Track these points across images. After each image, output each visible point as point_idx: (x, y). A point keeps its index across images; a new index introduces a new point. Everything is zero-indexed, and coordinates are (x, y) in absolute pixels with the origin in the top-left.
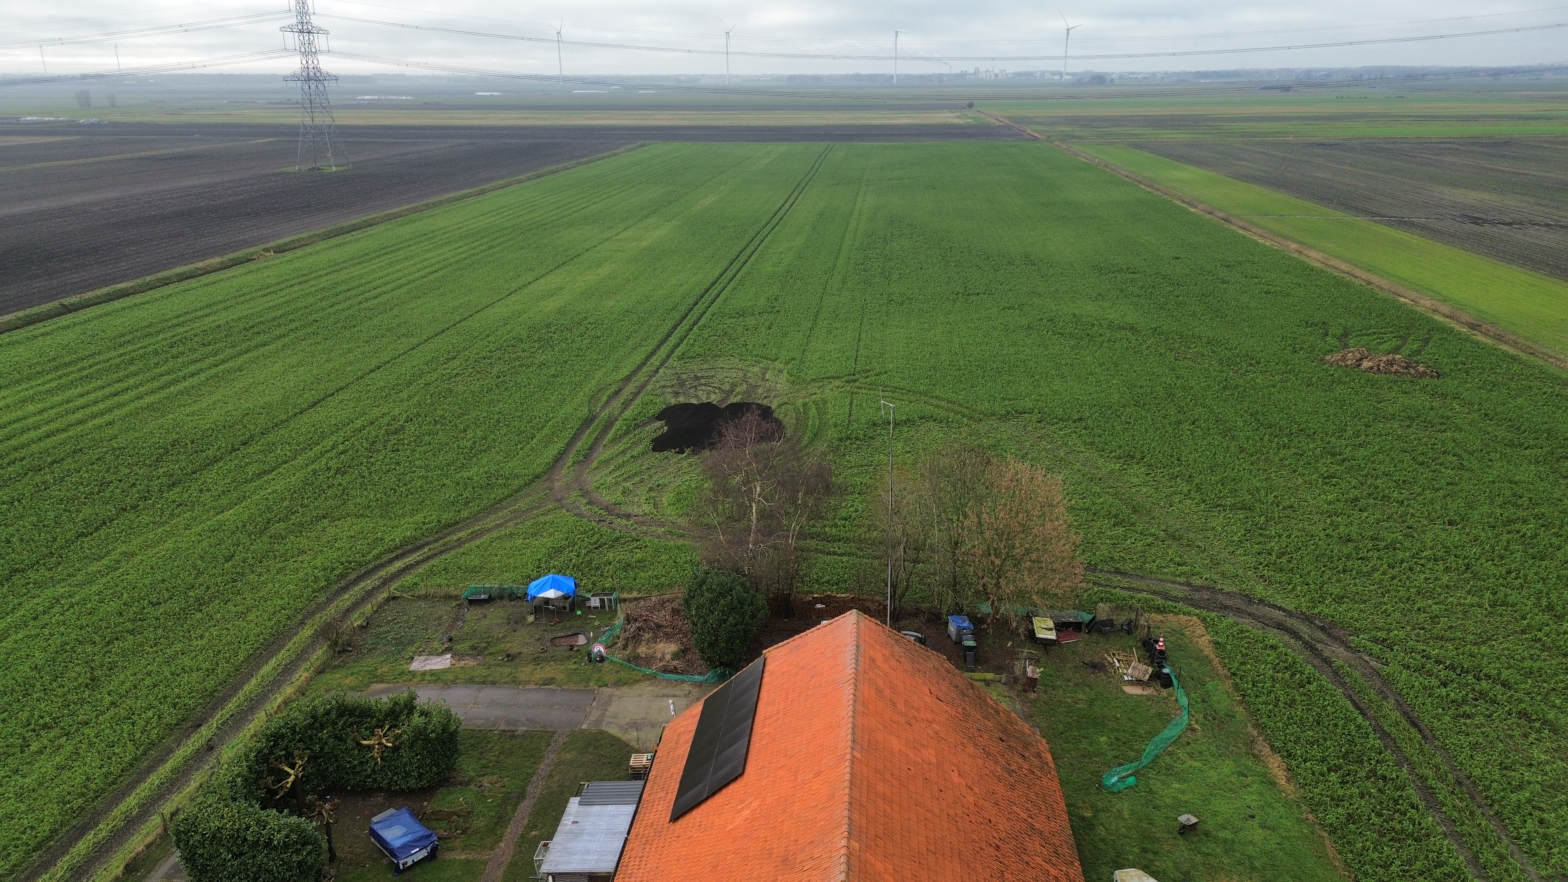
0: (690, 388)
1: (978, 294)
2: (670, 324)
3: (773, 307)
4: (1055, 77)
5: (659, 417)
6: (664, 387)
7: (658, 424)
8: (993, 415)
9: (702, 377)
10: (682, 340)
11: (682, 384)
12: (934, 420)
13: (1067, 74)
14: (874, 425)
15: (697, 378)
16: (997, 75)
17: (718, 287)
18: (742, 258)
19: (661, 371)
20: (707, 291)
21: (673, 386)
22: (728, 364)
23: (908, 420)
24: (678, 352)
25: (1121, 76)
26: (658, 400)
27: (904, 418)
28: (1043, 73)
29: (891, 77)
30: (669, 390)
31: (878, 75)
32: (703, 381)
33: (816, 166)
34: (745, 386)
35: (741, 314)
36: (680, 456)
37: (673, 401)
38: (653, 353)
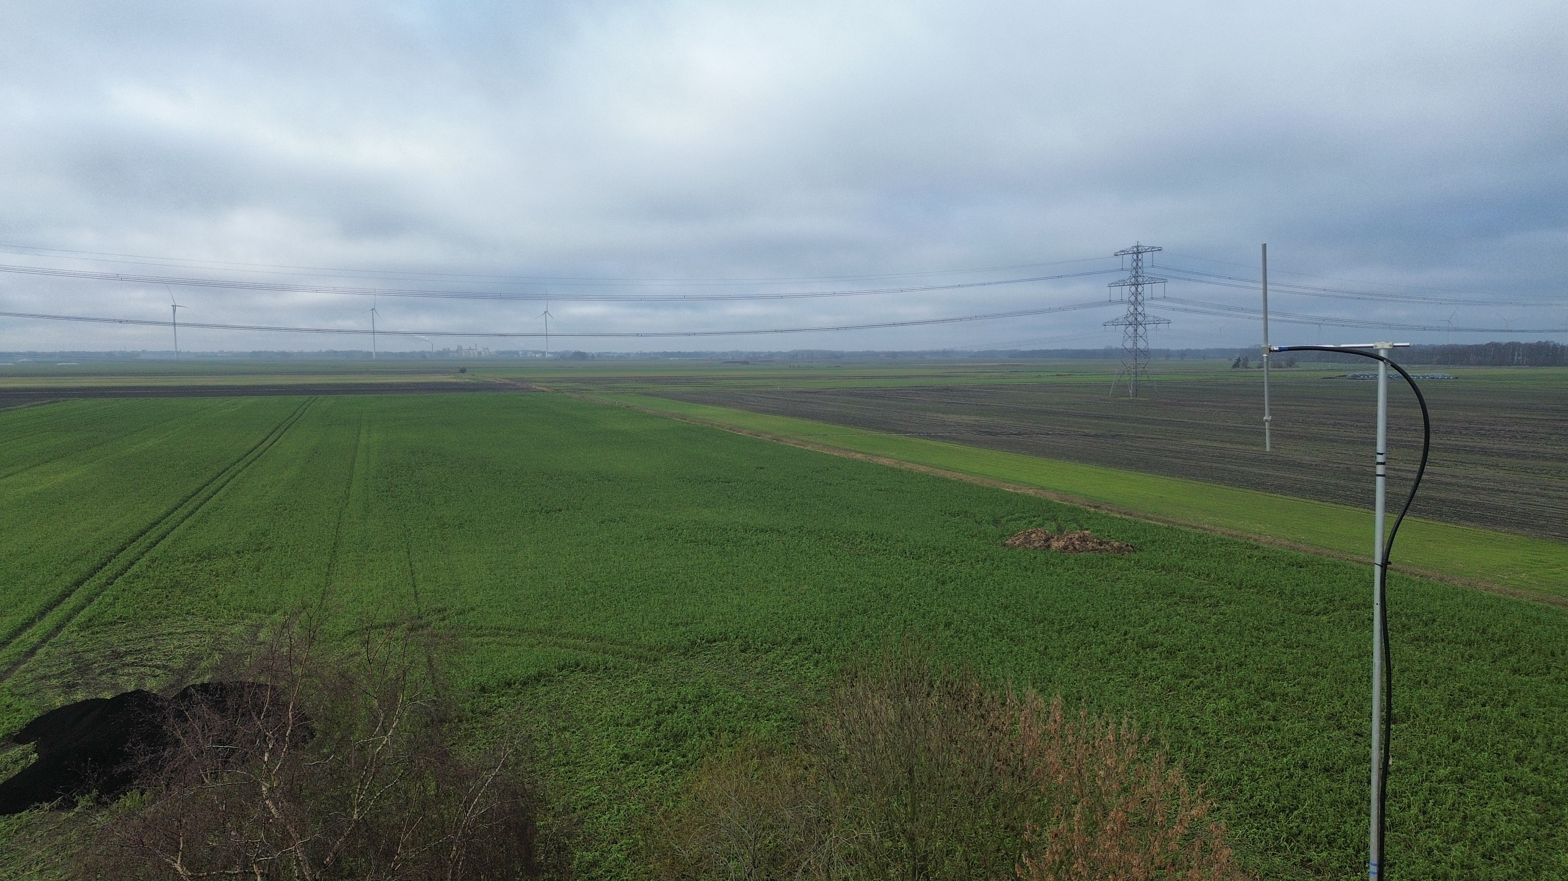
0: (101, 674)
1: (560, 510)
2: (68, 579)
3: (261, 544)
4: (537, 355)
5: (20, 738)
6: (44, 677)
7: (16, 751)
8: (671, 649)
9: (127, 653)
10: (90, 600)
11: (84, 668)
12: (583, 670)
13: (548, 353)
14: (483, 690)
15: (117, 655)
16: (480, 353)
17: (163, 527)
18: (204, 494)
19: (41, 652)
20: (143, 533)
21: (63, 673)
22: (183, 627)
23: (540, 674)
24: (81, 617)
25: (599, 355)
26: (24, 704)
27: (533, 671)
28: (525, 352)
29: (370, 354)
30: (54, 682)
31: (354, 352)
32: (129, 659)
33: (299, 413)
34: (217, 656)
35: (208, 556)
36: (64, 815)
37: (59, 702)
38: (29, 623)
